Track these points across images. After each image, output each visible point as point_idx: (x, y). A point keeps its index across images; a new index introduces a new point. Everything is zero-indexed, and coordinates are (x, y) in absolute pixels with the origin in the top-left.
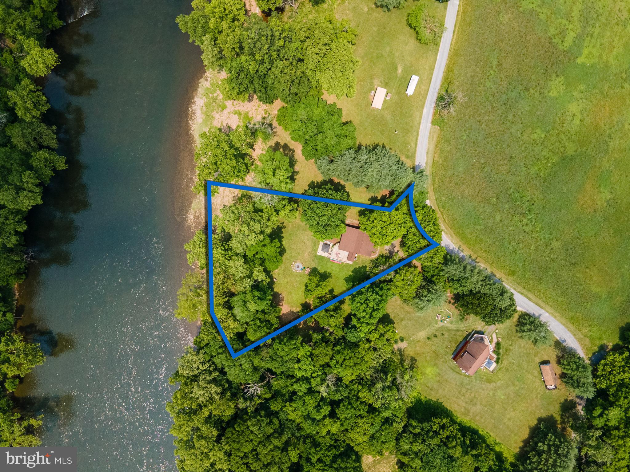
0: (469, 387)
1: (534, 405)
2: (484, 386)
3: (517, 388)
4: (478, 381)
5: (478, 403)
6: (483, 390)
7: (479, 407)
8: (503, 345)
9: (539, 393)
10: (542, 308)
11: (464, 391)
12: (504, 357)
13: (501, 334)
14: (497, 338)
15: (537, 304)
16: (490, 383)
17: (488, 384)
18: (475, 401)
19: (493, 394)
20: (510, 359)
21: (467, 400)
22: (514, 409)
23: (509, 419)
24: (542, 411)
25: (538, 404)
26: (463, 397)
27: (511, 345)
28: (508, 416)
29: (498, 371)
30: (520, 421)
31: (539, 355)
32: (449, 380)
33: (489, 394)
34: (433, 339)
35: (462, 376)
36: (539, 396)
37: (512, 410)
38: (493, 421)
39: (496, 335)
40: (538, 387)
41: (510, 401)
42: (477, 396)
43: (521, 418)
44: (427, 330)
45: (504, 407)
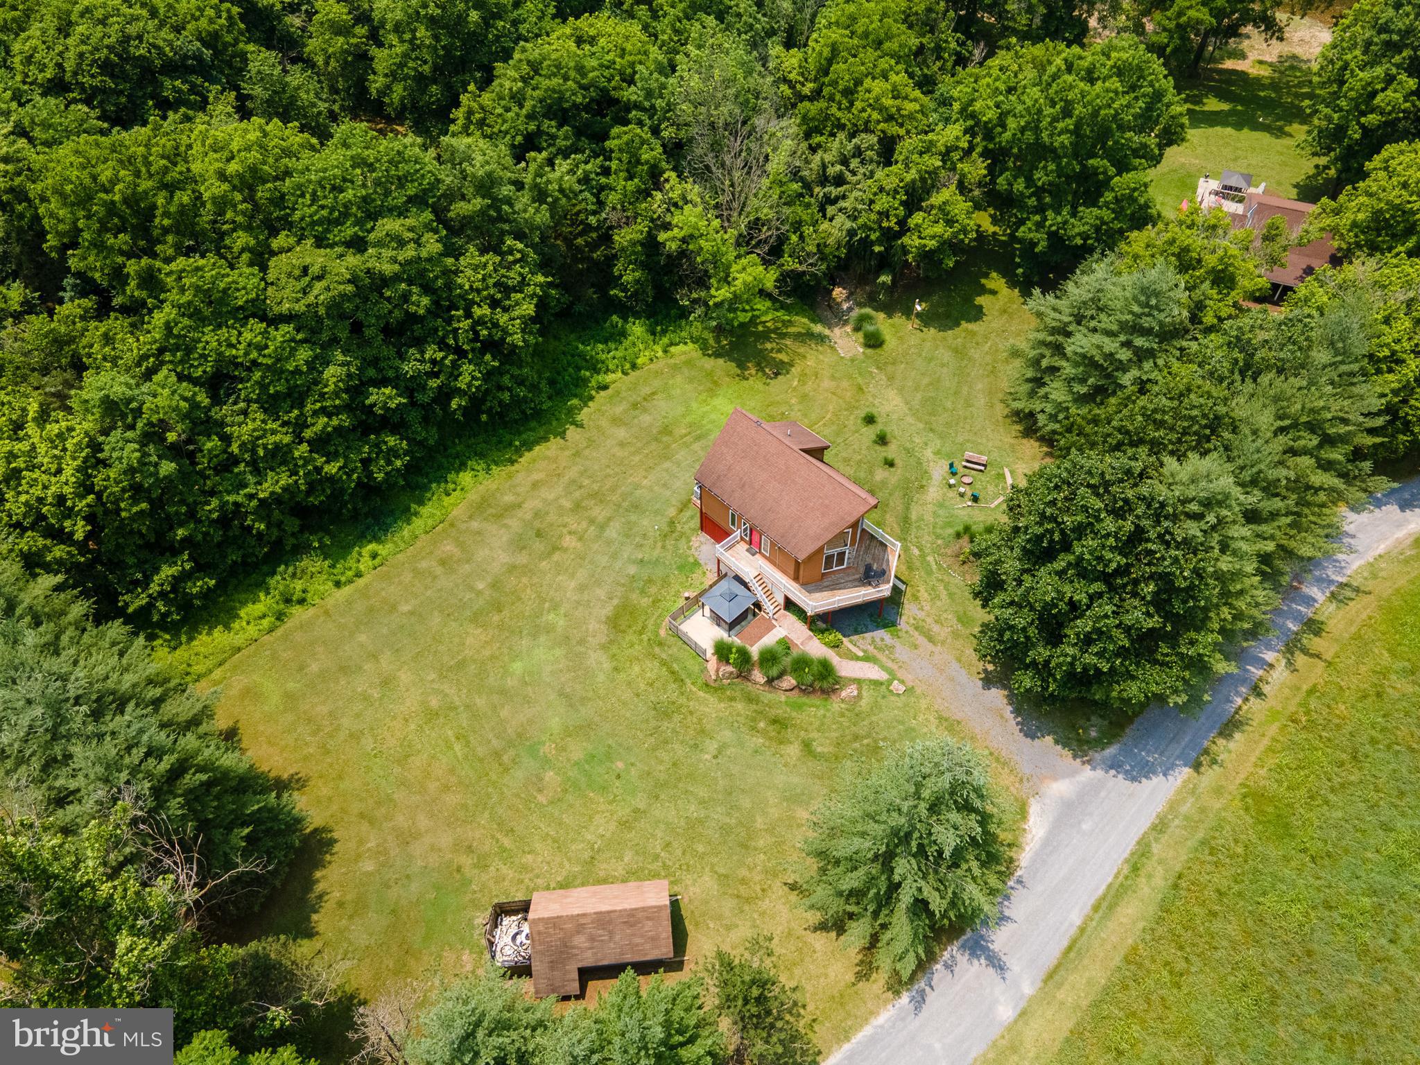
0: (612, 532)
1: (423, 822)
2: (601, 593)
3: (548, 749)
4: (632, 570)
5: (522, 559)
6: (582, 588)
7: (504, 558)
8: (814, 711)
9: (482, 864)
10: (1052, 976)
11: (599, 513)
12: (739, 706)
13: (875, 707)
14: (858, 682)
15: (1073, 950)
16: (614, 622)
17: (608, 610)
18: (539, 546)
19: (549, 629)
20: (727, 735)
21: (552, 517)
22: (431, 715)
23: (387, 682)
24: (368, 866)
25: (417, 849)
26: (567, 504)
27: (807, 746)
28: (405, 677)
29: (663, 663)
30: (355, 736)
31: (729, 904)
32: (667, 465)
33: (555, 607)
34: (870, 433)
35: (672, 512)
36: (466, 861)
37: (434, 703)
38: (405, 608)
39: (877, 683)
40: (525, 868)
41: (480, 702)
42: (556, 557)
43: (368, 743)
44: (910, 420)
45: (462, 664)
